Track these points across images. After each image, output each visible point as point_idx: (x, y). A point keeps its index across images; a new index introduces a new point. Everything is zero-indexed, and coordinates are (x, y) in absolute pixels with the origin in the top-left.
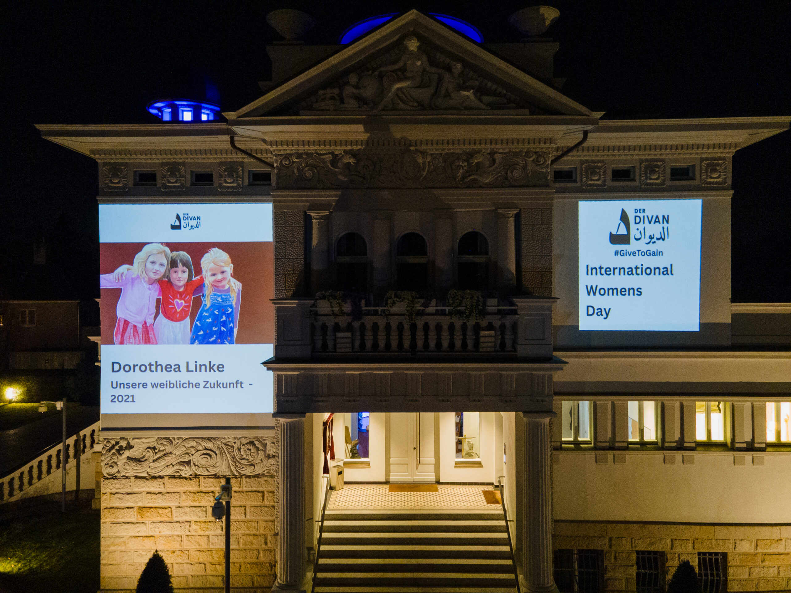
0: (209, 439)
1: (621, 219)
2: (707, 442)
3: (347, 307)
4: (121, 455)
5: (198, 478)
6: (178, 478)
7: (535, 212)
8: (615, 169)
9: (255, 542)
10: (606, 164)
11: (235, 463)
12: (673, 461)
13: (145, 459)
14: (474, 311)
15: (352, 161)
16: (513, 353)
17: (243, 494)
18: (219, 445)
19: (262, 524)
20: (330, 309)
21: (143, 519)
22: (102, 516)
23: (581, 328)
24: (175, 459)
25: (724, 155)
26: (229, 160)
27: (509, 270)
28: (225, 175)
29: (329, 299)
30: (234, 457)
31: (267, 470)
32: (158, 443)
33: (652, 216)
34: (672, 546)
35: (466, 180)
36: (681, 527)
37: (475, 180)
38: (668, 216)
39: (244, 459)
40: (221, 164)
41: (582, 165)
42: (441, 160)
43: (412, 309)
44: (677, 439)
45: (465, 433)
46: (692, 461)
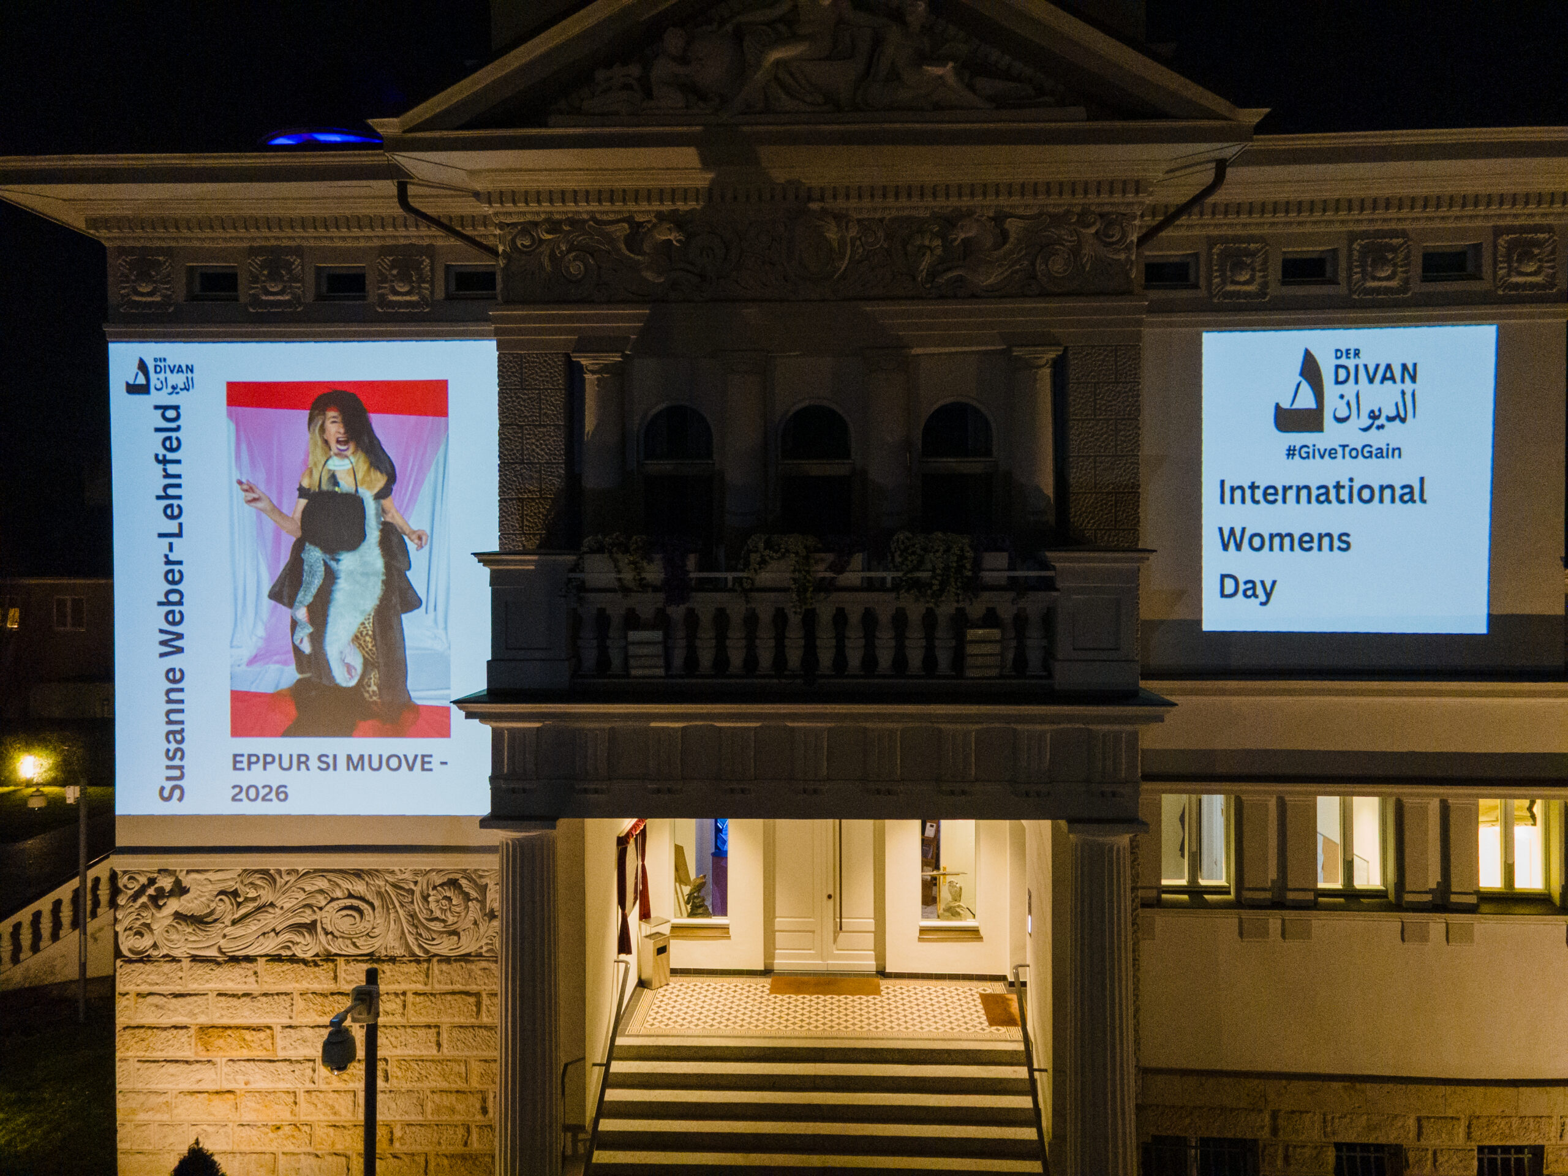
0: (358, 874)
1: (1302, 374)
2: (1503, 893)
3: (654, 573)
4: (159, 908)
5: (333, 961)
6: (288, 960)
7: (1100, 354)
8: (1289, 256)
9: (460, 1107)
10: (1267, 244)
11: (417, 927)
12: (1424, 938)
13: (214, 917)
14: (952, 580)
15: (674, 236)
16: (1044, 682)
17: (432, 998)
18: (379, 887)
19: (476, 1068)
20: (613, 575)
21: (210, 1053)
22: (118, 1045)
23: (1206, 627)
24: (282, 919)
25: (1550, 220)
26: (402, 241)
27: (1038, 490)
28: (394, 276)
29: (611, 552)
30: (413, 916)
31: (487, 944)
32: (242, 882)
33: (1378, 366)
34: (1419, 1135)
35: (940, 280)
36: (1442, 1089)
37: (960, 279)
38: (1415, 365)
39: (437, 919)
40: (384, 251)
41: (1211, 248)
42: (881, 234)
43: (805, 578)
44: (1432, 885)
45: (944, 862)
46: (1468, 936)
